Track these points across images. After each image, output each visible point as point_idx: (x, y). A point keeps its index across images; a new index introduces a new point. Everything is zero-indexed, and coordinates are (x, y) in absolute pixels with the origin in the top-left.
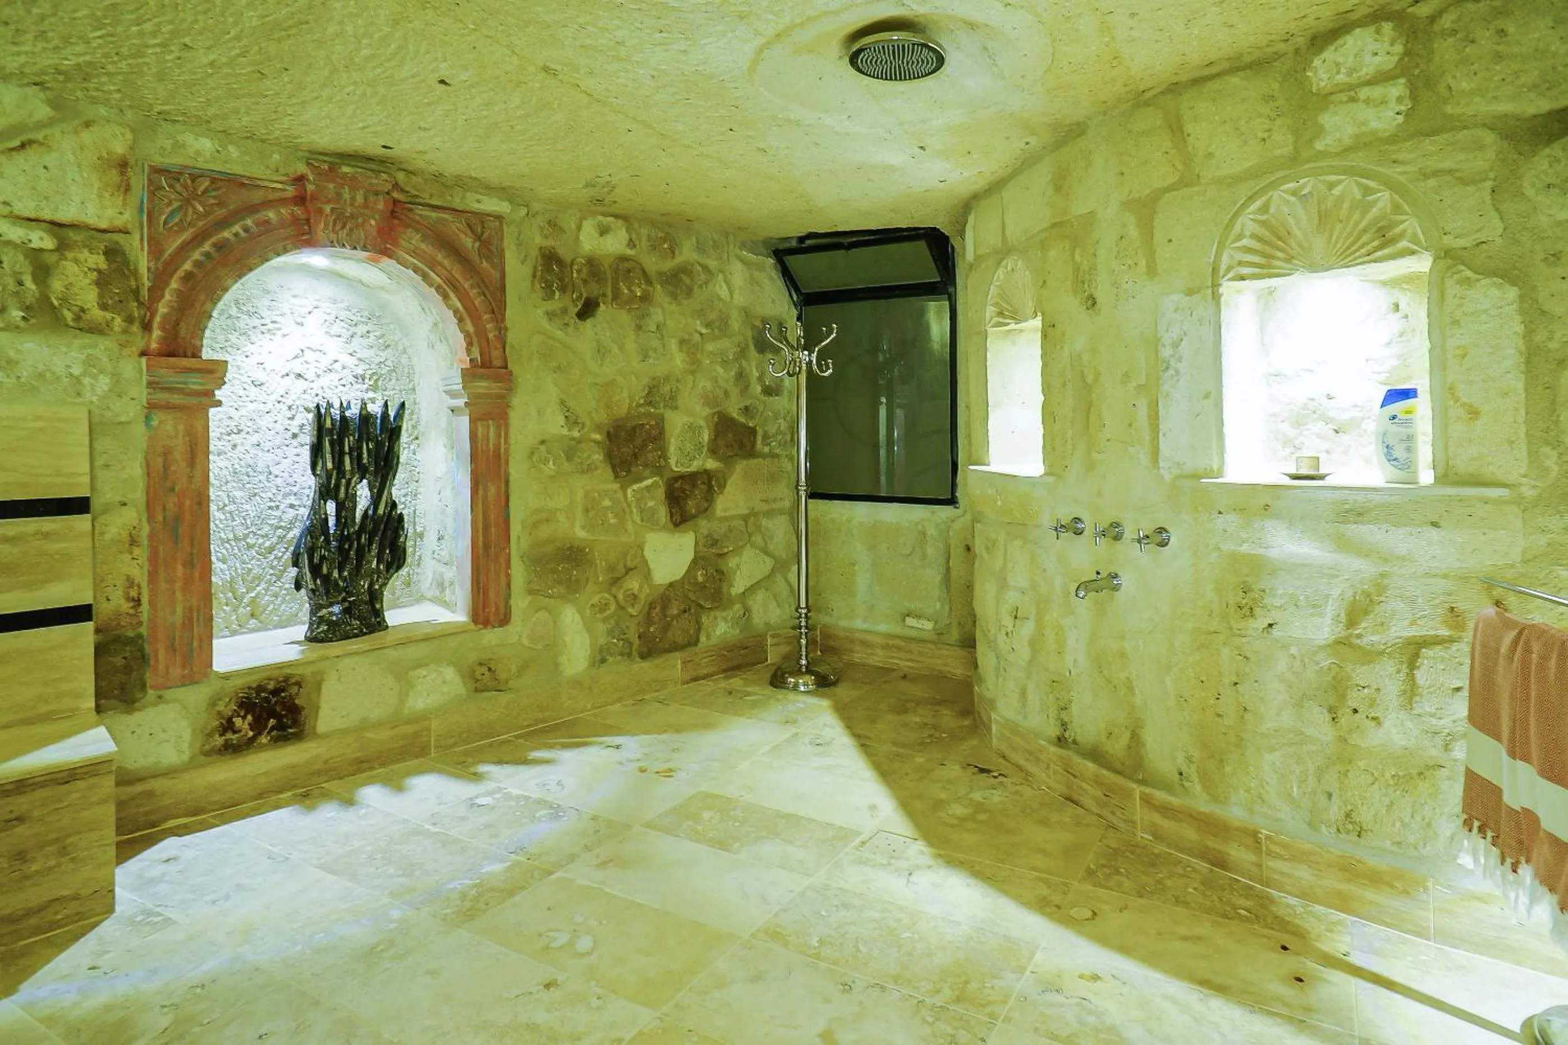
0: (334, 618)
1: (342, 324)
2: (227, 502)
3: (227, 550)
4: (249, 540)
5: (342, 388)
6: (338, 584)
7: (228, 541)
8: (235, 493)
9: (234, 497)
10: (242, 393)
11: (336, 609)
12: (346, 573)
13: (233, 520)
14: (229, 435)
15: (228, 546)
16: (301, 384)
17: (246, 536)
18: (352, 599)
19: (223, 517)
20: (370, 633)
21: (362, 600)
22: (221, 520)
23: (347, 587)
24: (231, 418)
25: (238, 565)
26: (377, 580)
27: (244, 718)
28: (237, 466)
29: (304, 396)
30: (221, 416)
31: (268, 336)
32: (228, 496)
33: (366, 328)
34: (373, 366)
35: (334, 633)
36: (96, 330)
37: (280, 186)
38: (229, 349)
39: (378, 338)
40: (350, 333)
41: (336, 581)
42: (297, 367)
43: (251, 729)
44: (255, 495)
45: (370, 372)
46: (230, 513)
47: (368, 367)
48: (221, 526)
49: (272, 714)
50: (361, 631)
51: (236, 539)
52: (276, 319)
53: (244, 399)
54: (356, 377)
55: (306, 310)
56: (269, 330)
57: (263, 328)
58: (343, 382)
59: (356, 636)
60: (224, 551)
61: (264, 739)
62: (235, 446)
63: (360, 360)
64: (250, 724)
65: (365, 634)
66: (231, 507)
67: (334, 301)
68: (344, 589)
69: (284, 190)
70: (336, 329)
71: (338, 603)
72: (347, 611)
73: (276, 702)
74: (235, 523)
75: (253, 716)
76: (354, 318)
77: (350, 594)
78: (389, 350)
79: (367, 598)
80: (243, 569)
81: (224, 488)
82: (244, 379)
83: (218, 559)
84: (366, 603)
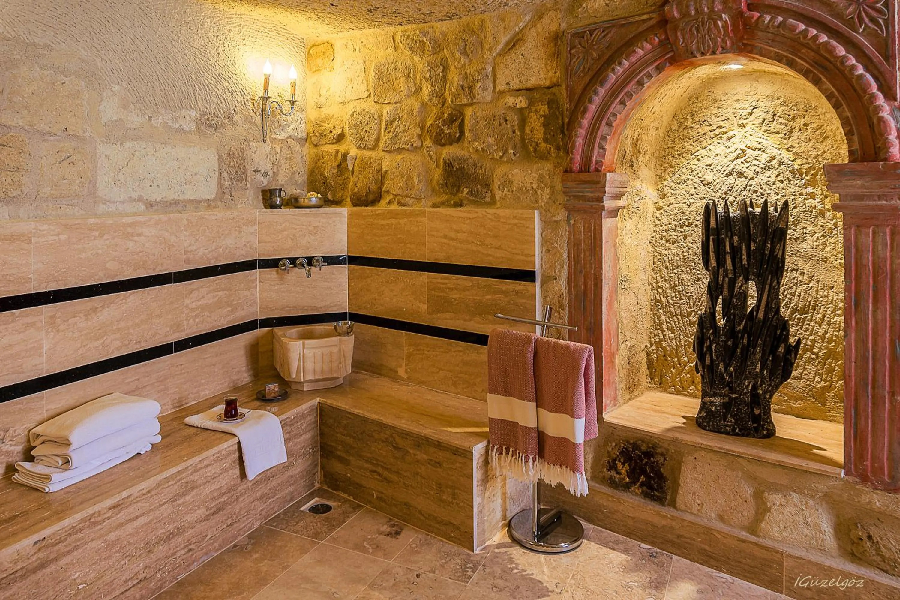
0: (713, 409)
1: (781, 120)
2: (677, 283)
3: (675, 322)
4: (691, 318)
5: (779, 184)
6: (723, 378)
7: (676, 315)
8: (684, 276)
9: (683, 279)
10: (693, 191)
11: (717, 400)
12: (732, 369)
13: (681, 299)
14: (682, 227)
15: (676, 320)
16: (741, 182)
17: (689, 314)
18: (734, 396)
19: (673, 295)
20: (743, 435)
21: (743, 401)
22: (672, 297)
23: (731, 382)
24: (683, 213)
25: (682, 337)
26: (761, 385)
27: (623, 464)
28: (686, 254)
29: (744, 193)
30: (676, 211)
31: (716, 140)
32: (679, 278)
33: (803, 121)
34: (810, 160)
35: (708, 423)
36: (543, 157)
37: (645, 17)
38: (684, 155)
39: (815, 130)
40: (789, 128)
41: (721, 374)
42: (739, 165)
43: (629, 477)
44: (699, 280)
45: (806, 166)
46: (679, 292)
47: (804, 161)
48: (671, 301)
49: (643, 472)
50: (734, 430)
51: (682, 314)
52: (722, 124)
53: (695, 196)
54: (792, 172)
55: (746, 112)
56: (716, 135)
57: (712, 134)
58: (780, 178)
59: (727, 433)
60: (672, 323)
61: (636, 488)
62: (685, 237)
63: (797, 154)
64: (627, 471)
65: (737, 435)
66: (680, 288)
67: (771, 99)
68: (728, 384)
69: (651, 19)
70: (774, 127)
71: (721, 396)
72: (726, 406)
73: (647, 463)
74: (682, 301)
75: (630, 465)
76: (792, 113)
77: (732, 390)
78: (828, 142)
79: (748, 400)
80: (686, 341)
81: (675, 271)
82: (696, 180)
83: (668, 328)
84: (747, 404)
